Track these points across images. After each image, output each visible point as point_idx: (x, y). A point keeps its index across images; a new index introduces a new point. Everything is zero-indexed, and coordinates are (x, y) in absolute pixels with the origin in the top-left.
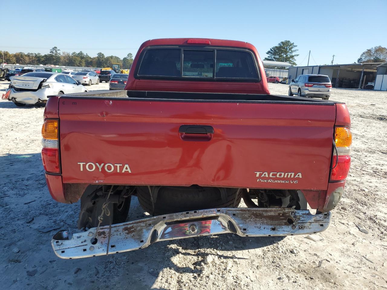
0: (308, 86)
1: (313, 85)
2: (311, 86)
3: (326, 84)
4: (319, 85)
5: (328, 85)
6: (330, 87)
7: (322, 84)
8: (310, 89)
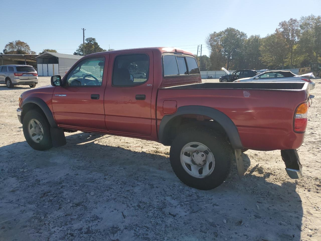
0: (18, 75)
1: (22, 74)
2: (21, 75)
3: (33, 73)
4: (28, 74)
5: (35, 74)
6: (36, 75)
7: (30, 73)
8: (20, 77)
